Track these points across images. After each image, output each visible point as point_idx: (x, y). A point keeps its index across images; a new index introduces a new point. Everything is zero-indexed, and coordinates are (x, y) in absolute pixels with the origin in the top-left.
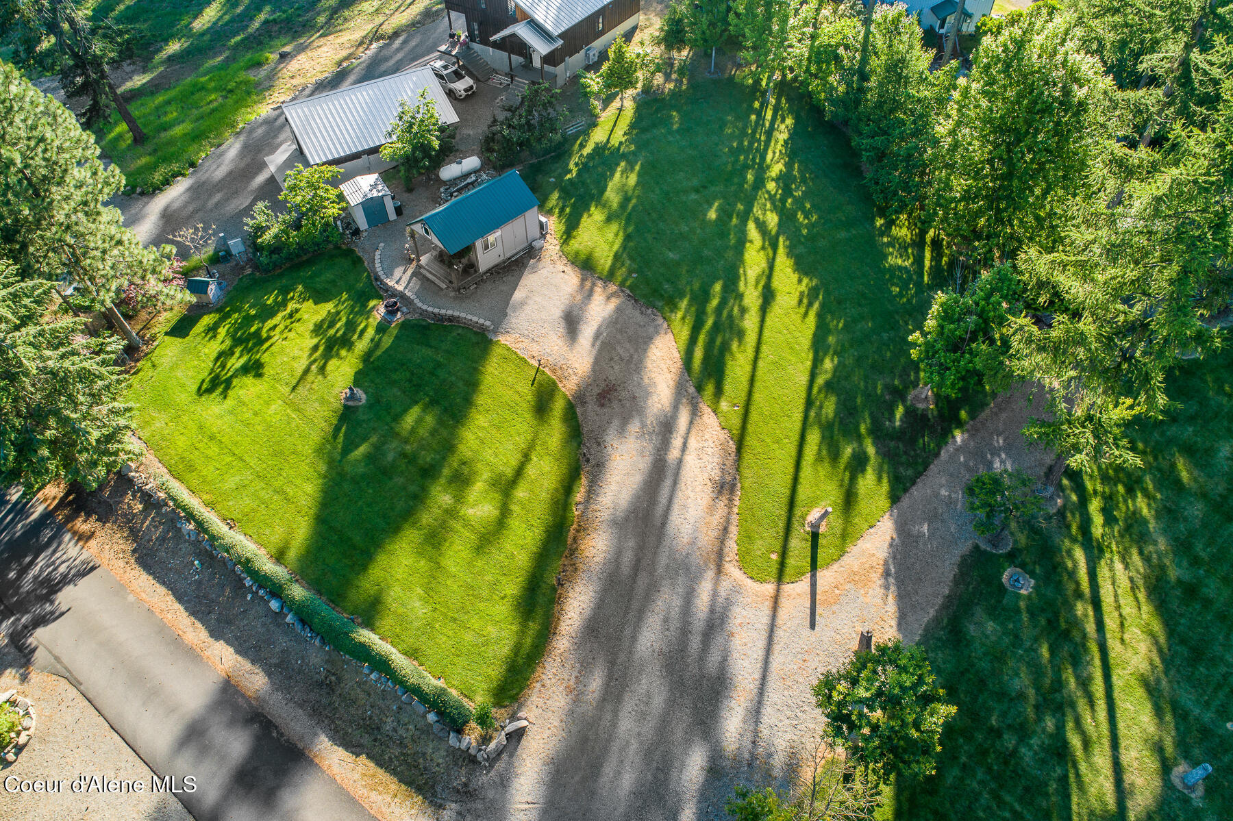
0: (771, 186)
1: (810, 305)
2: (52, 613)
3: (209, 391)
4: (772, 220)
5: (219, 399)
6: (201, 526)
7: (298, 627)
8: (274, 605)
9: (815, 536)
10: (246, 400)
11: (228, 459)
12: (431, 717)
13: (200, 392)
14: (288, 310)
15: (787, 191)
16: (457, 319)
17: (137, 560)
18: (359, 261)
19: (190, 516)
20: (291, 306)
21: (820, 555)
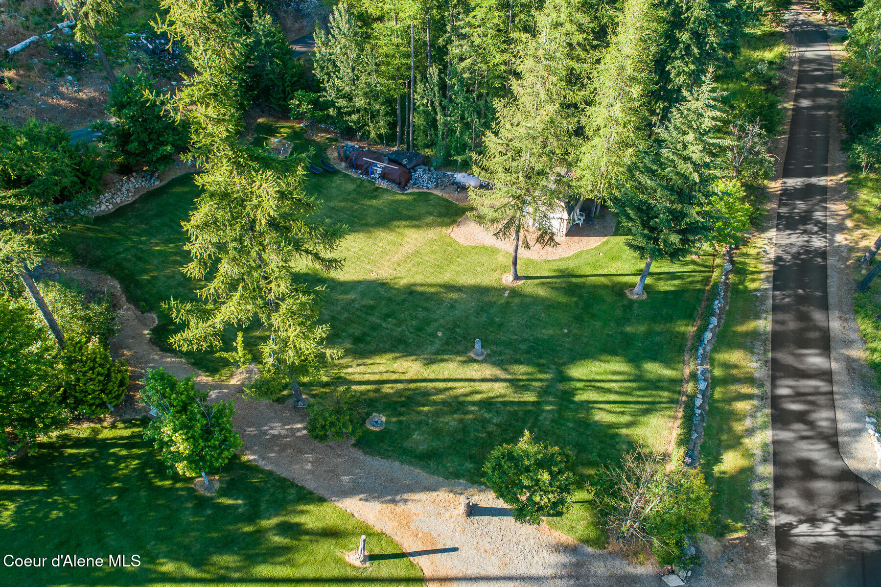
21: (390, 550)
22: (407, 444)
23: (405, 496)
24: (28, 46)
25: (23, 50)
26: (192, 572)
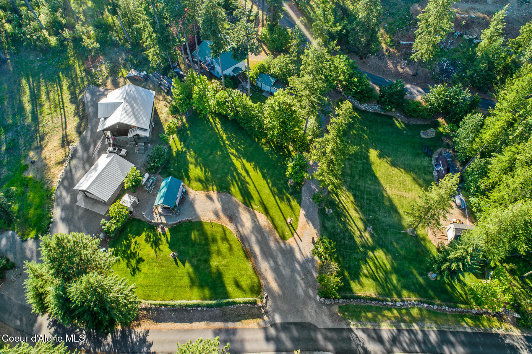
0: (227, 142)
1: (256, 169)
2: (150, 344)
3: (135, 273)
4: (233, 151)
5: (140, 273)
6: (166, 306)
7: (208, 309)
8: (199, 309)
9: (291, 224)
10: (146, 272)
11: (156, 288)
12: (249, 305)
13: (133, 275)
14: (133, 243)
15: (231, 141)
16: (182, 221)
17: (156, 322)
18: (139, 220)
19: (160, 305)
20: (133, 241)
21: (295, 228)
22: (326, 221)
23: (310, 223)
24: (407, 44)
25: (405, 44)
26: (270, 185)
